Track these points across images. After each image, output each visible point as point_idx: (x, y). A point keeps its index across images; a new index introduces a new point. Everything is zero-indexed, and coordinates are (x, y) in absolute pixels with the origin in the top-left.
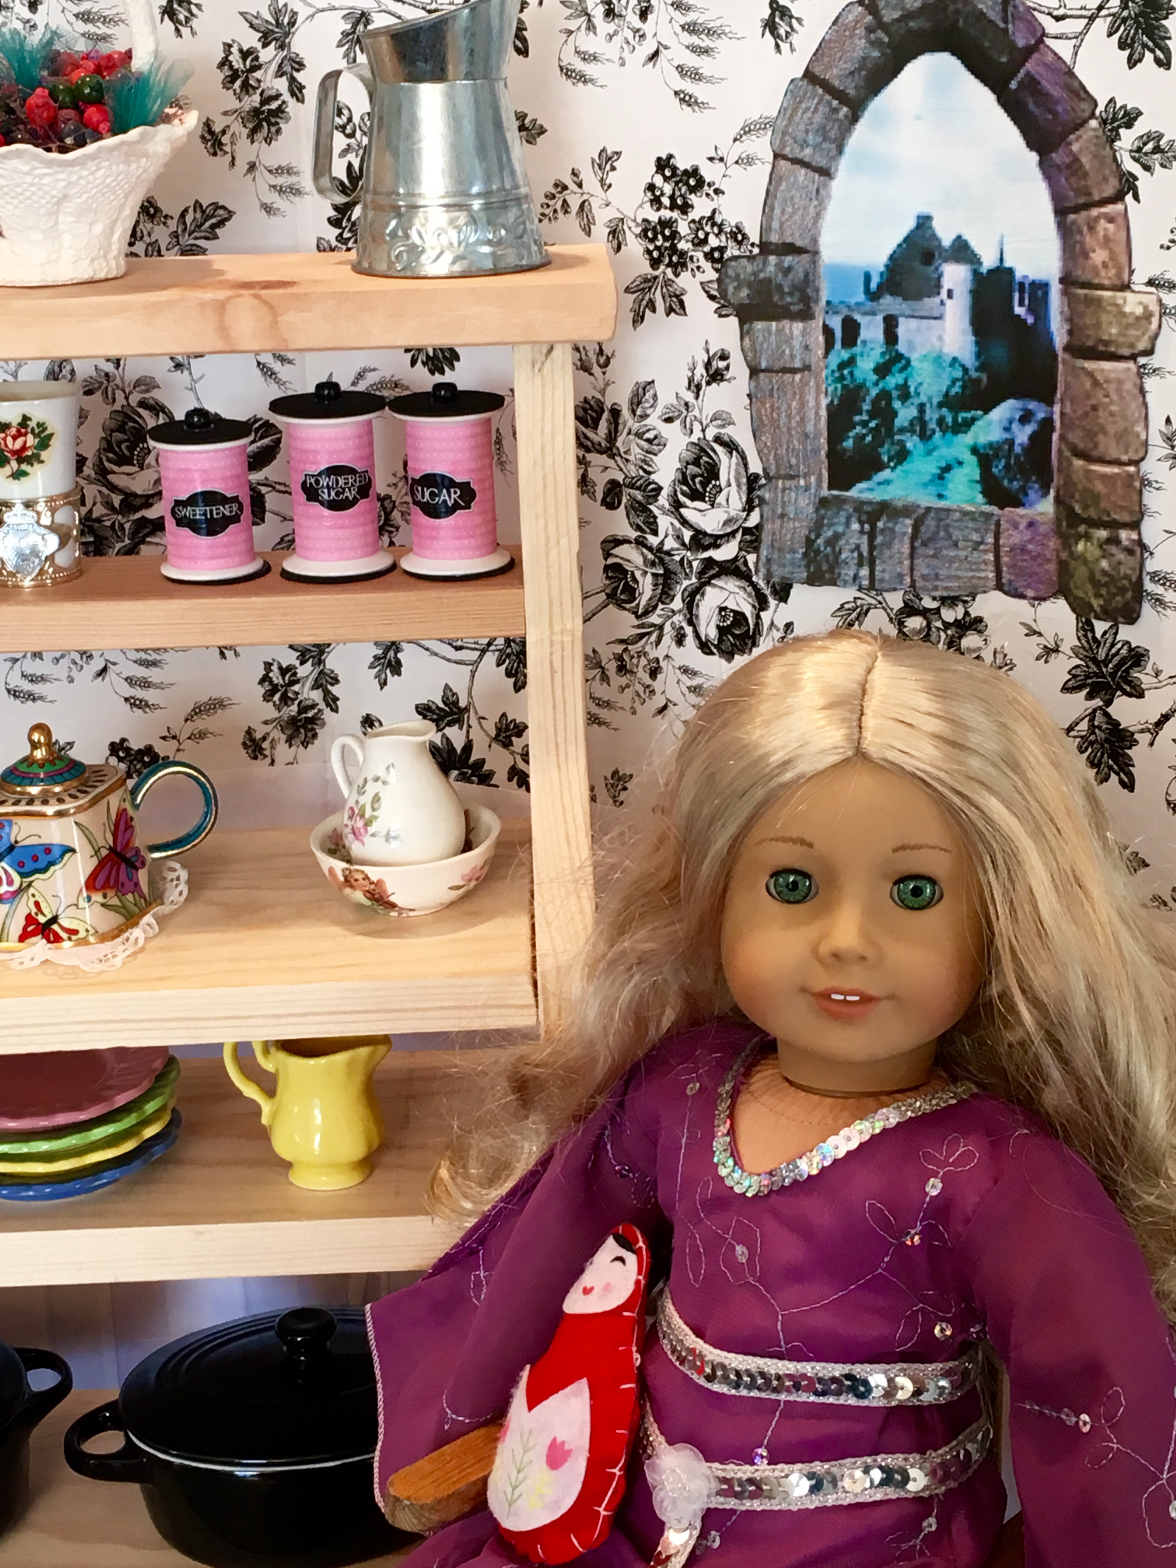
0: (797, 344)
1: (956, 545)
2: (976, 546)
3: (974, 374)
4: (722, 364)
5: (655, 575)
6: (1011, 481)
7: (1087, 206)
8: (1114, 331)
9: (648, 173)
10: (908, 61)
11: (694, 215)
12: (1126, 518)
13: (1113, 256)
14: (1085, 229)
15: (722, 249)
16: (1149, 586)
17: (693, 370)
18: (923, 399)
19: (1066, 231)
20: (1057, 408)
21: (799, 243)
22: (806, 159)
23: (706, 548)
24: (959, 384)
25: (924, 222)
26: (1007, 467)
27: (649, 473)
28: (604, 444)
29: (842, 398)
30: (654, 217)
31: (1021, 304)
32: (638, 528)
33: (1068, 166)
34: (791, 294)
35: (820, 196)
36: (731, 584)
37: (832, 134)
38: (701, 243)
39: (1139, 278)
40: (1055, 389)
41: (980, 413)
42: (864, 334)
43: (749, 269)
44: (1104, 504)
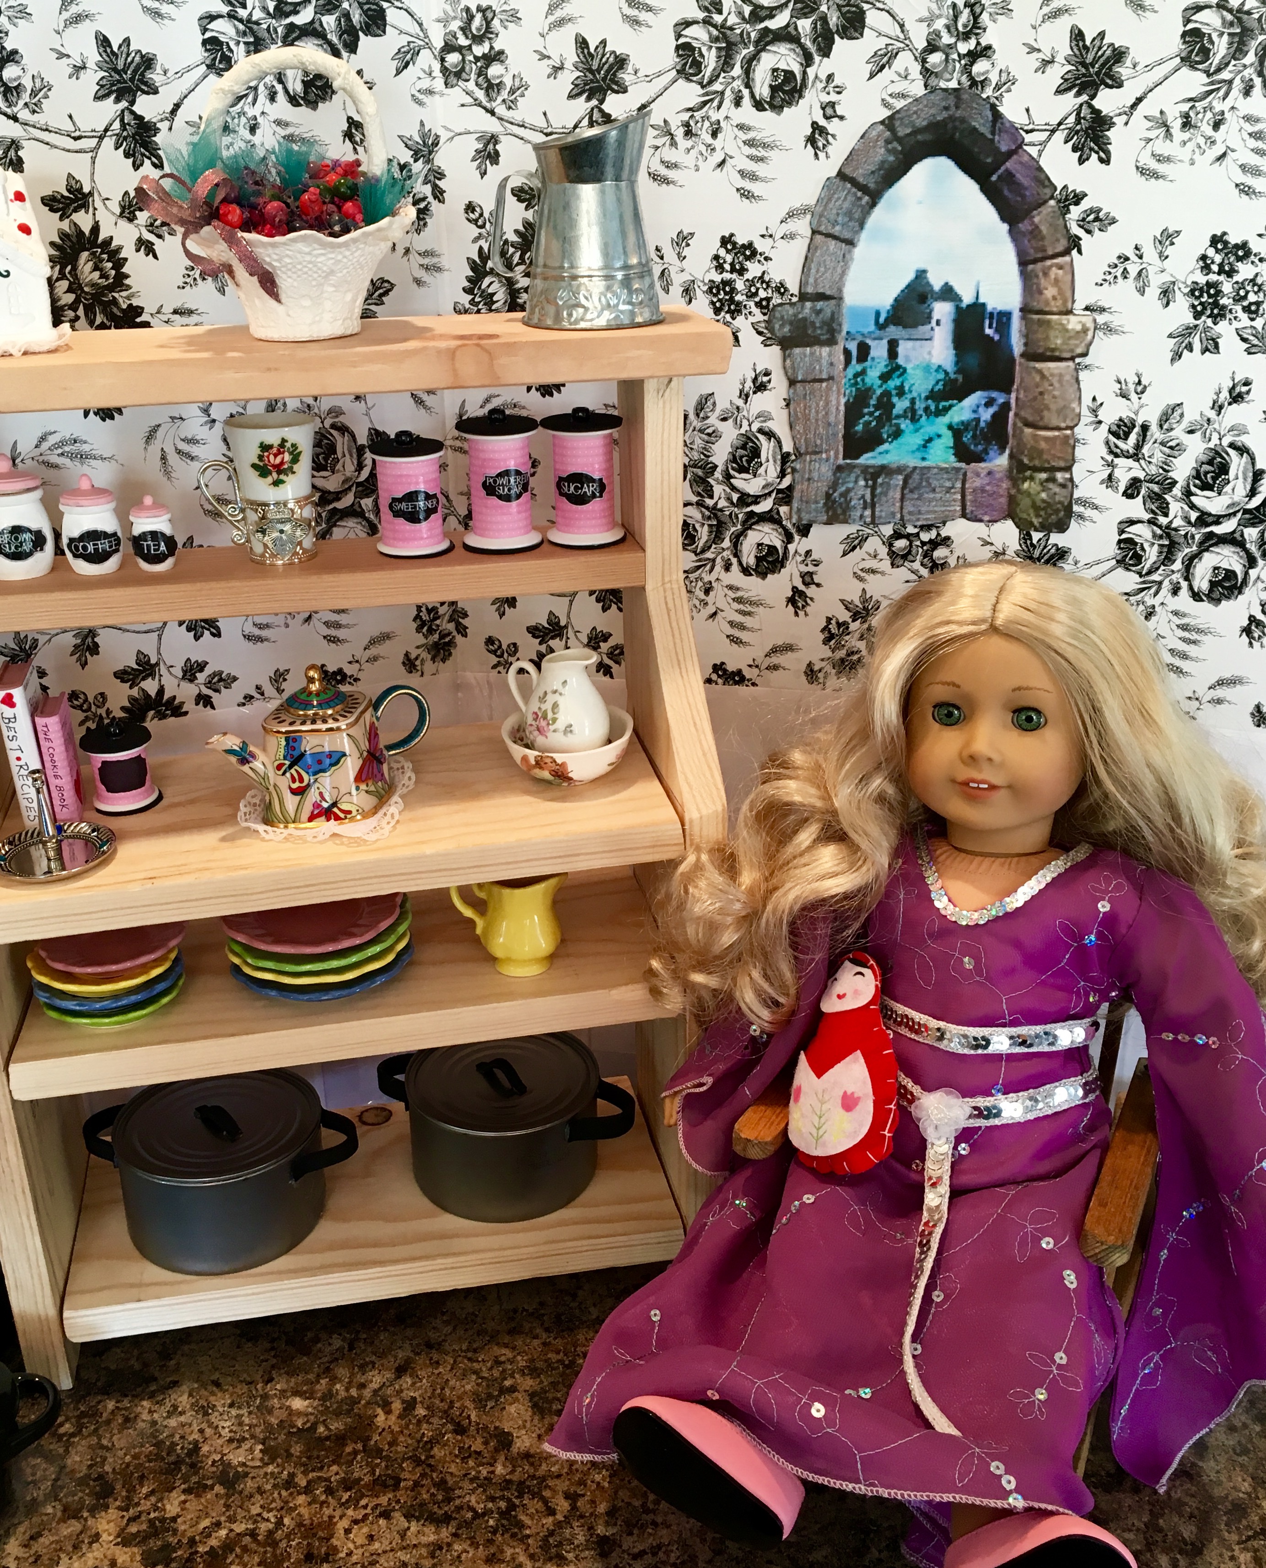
0: (824, 363)
1: (934, 490)
2: (948, 490)
3: (952, 376)
4: (765, 379)
5: (710, 526)
6: (976, 445)
7: (1043, 259)
8: (1059, 342)
9: (714, 246)
10: (915, 162)
11: (749, 276)
12: (1062, 464)
13: (1061, 292)
14: (1041, 275)
15: (768, 299)
16: (1076, 508)
17: (743, 383)
18: (915, 394)
19: (1026, 276)
20: (1013, 396)
21: (828, 293)
22: (837, 234)
23: (748, 505)
24: (942, 383)
25: (921, 275)
26: (974, 436)
27: (708, 456)
29: (856, 397)
30: (718, 278)
31: (990, 327)
32: (699, 494)
33: (1031, 232)
34: (821, 328)
35: (845, 260)
36: (767, 528)
37: (856, 216)
38: (751, 295)
39: (1079, 306)
40: (1013, 382)
41: (955, 402)
42: (873, 353)
43: (791, 312)
44: (1045, 457)
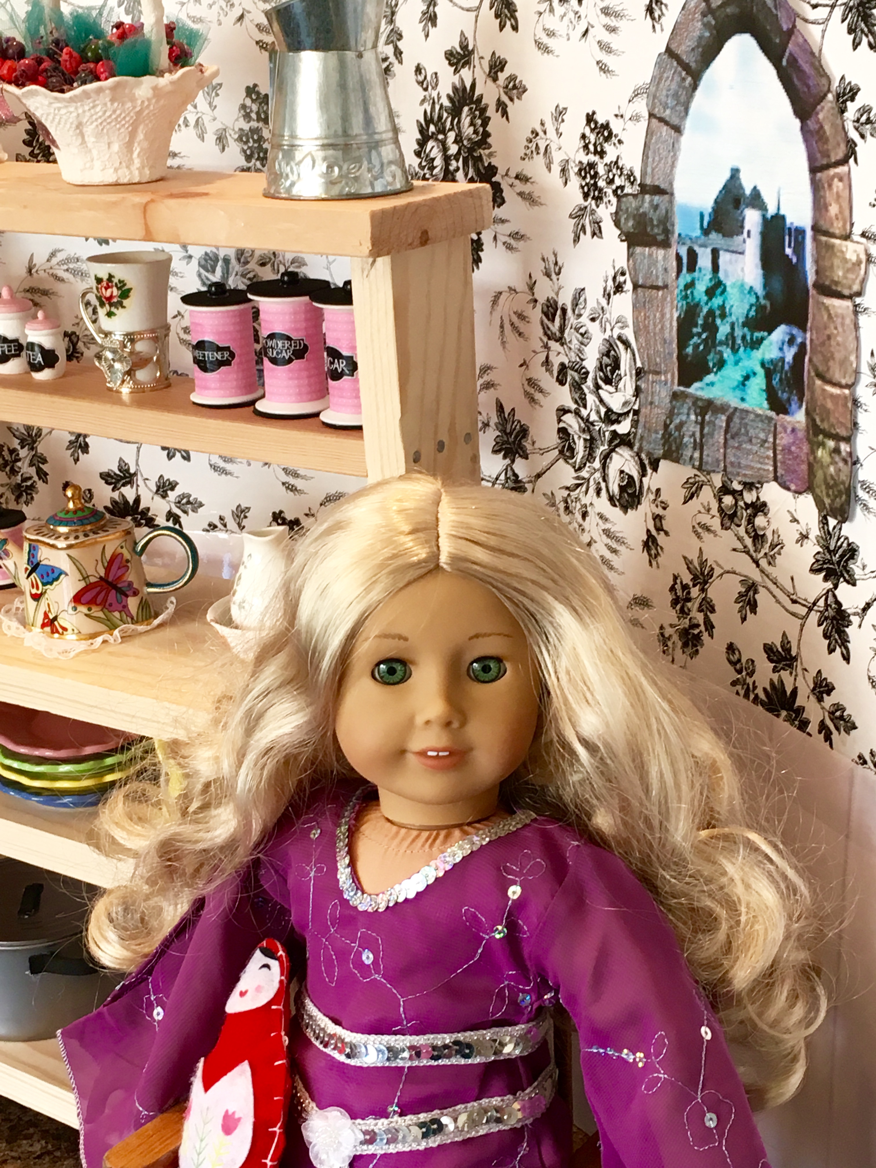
0: (660, 267)
1: (751, 441)
2: (762, 443)
3: (763, 302)
4: (622, 279)
5: (585, 440)
6: (783, 392)
7: (828, 166)
8: (840, 273)
9: (582, 125)
10: (726, 40)
11: (608, 159)
12: (843, 433)
13: (841, 210)
14: (826, 186)
15: (622, 188)
16: (859, 493)
18: (734, 318)
19: (816, 187)
20: (808, 335)
21: (662, 186)
22: (667, 119)
23: (613, 423)
24: (754, 308)
25: (735, 174)
26: (781, 380)
27: (582, 360)
28: (558, 334)
29: (686, 312)
30: (585, 160)
31: (789, 246)
32: (576, 402)
33: (818, 132)
34: (658, 226)
35: (674, 150)
36: (626, 453)
37: (682, 99)
38: (610, 182)
39: (857, 230)
40: (807, 319)
41: (766, 334)
42: (700, 262)
43: (635, 204)
44: (832, 419)
